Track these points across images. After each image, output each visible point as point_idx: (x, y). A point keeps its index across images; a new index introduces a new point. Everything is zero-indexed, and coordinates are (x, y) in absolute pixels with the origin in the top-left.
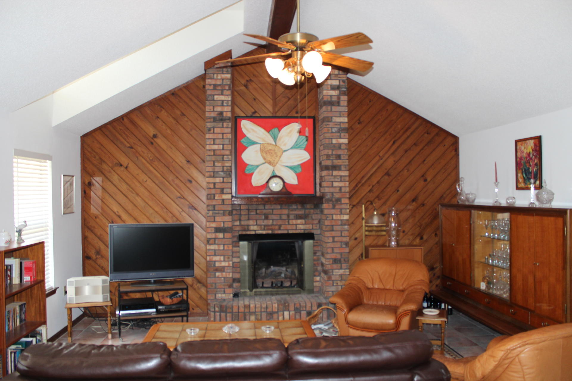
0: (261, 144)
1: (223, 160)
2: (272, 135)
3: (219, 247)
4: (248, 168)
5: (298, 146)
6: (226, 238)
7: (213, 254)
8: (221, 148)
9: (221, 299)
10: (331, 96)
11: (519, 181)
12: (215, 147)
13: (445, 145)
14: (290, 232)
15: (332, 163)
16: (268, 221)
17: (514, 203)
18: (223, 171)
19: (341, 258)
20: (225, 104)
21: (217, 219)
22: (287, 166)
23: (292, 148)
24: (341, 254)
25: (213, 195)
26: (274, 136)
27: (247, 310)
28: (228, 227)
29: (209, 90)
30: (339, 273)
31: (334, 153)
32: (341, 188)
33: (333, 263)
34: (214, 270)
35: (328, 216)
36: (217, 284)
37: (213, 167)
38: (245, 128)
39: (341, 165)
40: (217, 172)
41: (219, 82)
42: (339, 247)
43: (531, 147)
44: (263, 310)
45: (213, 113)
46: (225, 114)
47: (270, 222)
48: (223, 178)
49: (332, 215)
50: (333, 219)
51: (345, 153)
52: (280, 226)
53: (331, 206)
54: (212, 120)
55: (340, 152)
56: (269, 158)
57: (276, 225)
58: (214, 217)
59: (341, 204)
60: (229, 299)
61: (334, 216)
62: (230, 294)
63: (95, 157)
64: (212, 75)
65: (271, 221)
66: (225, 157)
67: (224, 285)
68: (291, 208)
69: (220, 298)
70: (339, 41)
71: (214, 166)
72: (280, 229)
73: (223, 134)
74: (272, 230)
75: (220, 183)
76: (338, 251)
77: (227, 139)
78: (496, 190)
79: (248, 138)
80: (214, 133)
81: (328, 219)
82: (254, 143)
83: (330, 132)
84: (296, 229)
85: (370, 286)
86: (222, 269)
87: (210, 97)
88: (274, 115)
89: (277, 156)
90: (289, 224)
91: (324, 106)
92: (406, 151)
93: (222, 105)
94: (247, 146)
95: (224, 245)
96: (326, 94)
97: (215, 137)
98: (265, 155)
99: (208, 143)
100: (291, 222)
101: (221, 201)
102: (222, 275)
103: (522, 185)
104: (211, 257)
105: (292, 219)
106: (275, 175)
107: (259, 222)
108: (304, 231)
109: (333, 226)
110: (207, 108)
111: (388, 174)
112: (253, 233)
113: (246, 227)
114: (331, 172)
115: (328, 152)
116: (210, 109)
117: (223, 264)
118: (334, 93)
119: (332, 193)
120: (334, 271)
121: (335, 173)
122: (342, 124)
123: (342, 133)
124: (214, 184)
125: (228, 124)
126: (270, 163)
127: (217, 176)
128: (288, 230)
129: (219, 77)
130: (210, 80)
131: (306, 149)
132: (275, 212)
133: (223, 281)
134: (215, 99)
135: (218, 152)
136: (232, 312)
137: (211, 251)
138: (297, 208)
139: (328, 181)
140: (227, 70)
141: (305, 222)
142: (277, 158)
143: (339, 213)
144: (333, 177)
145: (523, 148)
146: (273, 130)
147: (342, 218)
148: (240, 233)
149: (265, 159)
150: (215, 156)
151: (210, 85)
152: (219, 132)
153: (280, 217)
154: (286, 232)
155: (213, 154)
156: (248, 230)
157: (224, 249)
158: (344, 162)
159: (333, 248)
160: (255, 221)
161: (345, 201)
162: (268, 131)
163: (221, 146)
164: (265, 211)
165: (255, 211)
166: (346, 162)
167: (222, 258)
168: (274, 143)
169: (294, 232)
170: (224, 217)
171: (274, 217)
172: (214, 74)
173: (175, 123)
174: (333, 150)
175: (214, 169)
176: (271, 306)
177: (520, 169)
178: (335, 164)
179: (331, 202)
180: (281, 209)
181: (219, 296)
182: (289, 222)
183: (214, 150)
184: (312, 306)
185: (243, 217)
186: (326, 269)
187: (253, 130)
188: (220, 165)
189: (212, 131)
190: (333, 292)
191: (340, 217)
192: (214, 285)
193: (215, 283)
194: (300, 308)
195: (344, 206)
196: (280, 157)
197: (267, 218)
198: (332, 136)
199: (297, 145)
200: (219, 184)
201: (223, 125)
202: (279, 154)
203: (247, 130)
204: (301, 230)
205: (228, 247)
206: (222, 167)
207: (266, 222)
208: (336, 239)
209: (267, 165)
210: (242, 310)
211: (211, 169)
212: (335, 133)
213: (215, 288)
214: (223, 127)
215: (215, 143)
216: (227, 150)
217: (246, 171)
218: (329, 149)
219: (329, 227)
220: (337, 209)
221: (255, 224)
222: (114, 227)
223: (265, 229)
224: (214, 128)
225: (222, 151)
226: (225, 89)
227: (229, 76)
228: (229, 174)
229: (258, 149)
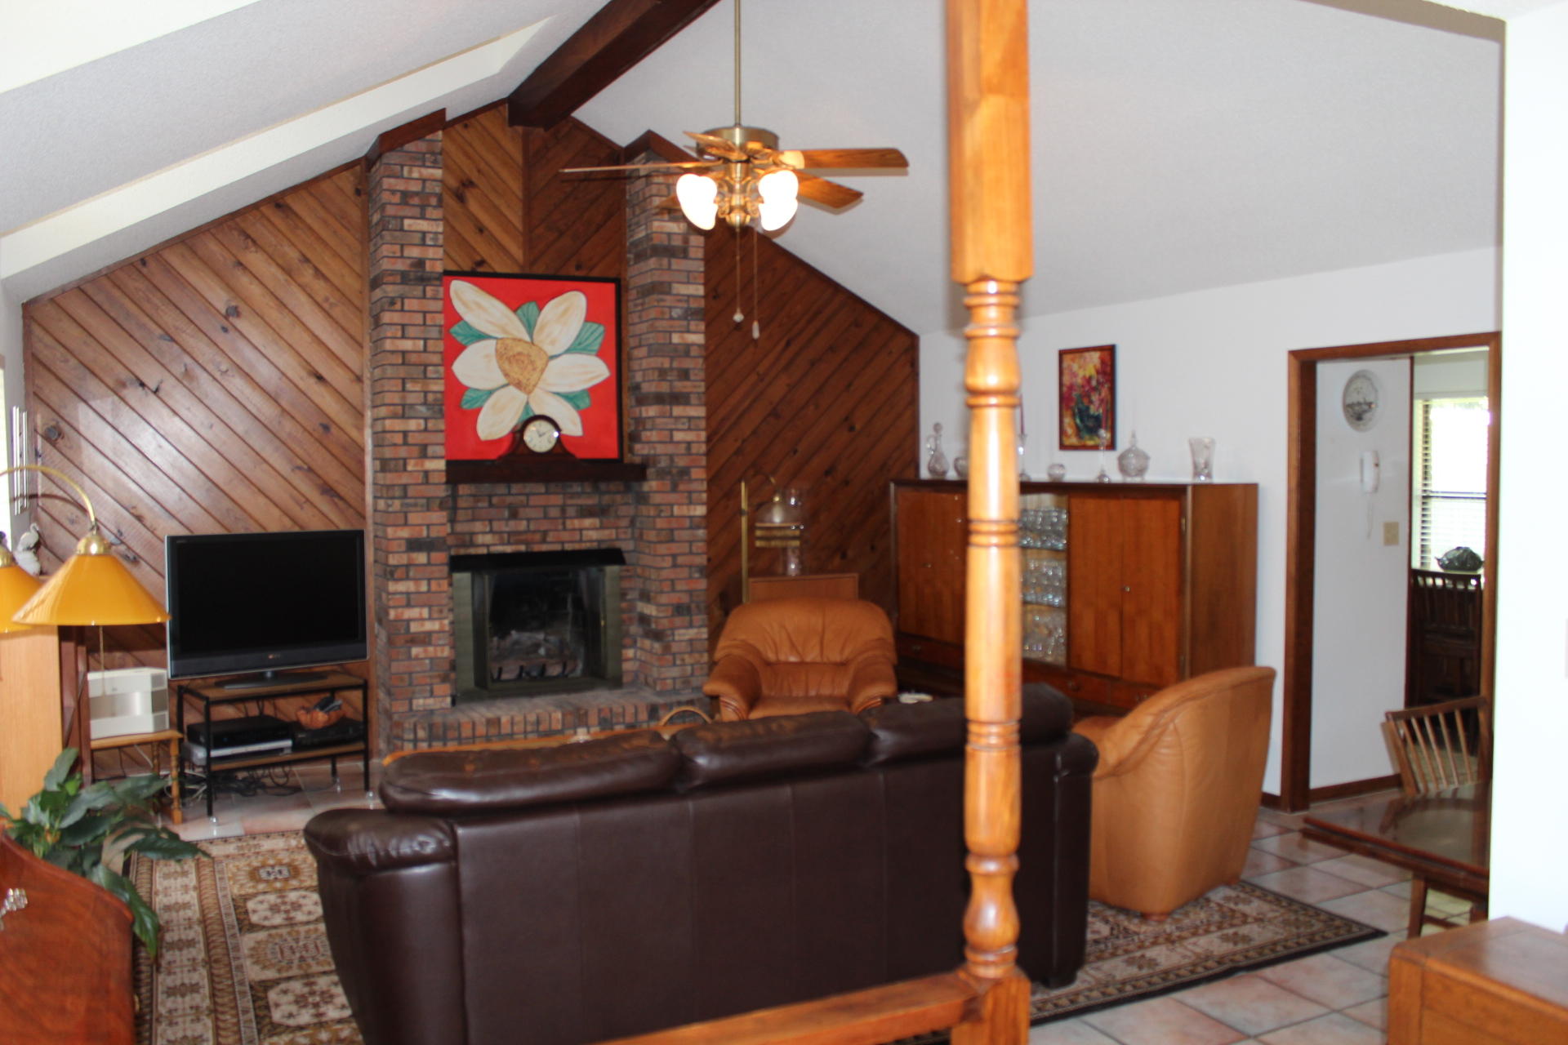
0: (496, 339)
1: (426, 377)
2: (524, 320)
3: (417, 586)
4: (468, 395)
5: (582, 346)
6: (436, 565)
7: (404, 602)
8: (421, 348)
9: (425, 710)
10: (669, 235)
11: (1066, 432)
12: (407, 345)
13: (891, 353)
14: (568, 547)
15: (671, 387)
16: (517, 522)
17: (1063, 475)
18: (425, 403)
19: (692, 601)
20: (429, 242)
21: (414, 518)
22: (558, 394)
23: (568, 351)
24: (690, 592)
25: (401, 462)
26: (528, 320)
27: (493, 731)
28: (438, 538)
29: (390, 204)
30: (687, 637)
31: (675, 365)
32: (689, 444)
33: (673, 616)
34: (407, 642)
35: (663, 508)
36: (414, 675)
37: (401, 394)
38: (460, 299)
39: (690, 393)
40: (412, 406)
41: (415, 187)
42: (685, 579)
43: (1095, 366)
44: (529, 728)
45: (400, 261)
46: (428, 266)
47: (523, 525)
48: (426, 419)
49: (672, 505)
50: (672, 515)
51: (696, 365)
52: (545, 533)
53: (667, 483)
54: (398, 279)
55: (688, 364)
56: (516, 371)
57: (534, 532)
58: (406, 513)
59: (690, 481)
60: (442, 709)
61: (676, 509)
62: (445, 696)
63: (66, 361)
64: (399, 167)
65: (524, 523)
66: (430, 368)
67: (431, 677)
68: (569, 490)
69: (421, 709)
70: (840, 156)
71: (404, 390)
72: (544, 541)
73: (425, 313)
74: (527, 543)
75: (419, 431)
76: (684, 587)
77: (435, 326)
78: (1021, 450)
79: (467, 324)
80: (402, 310)
81: (663, 514)
82: (481, 337)
83: (667, 316)
84: (581, 541)
85: (771, 656)
86: (425, 639)
87: (393, 222)
88: (527, 271)
89: (534, 369)
90: (565, 529)
91: (651, 256)
92: (813, 364)
93: (423, 244)
94: (464, 343)
95: (429, 580)
96: (659, 230)
97: (406, 321)
98: (506, 366)
99: (389, 335)
100: (569, 523)
101: (422, 474)
102: (426, 651)
103: (1074, 441)
104: (400, 610)
105: (571, 518)
106: (531, 415)
107: (496, 526)
109: (672, 530)
110: (386, 250)
111: (774, 413)
112: (484, 551)
113: (467, 538)
114: (668, 407)
115: (662, 364)
116: (394, 253)
117: (429, 626)
118: (677, 228)
119: (671, 457)
120: (677, 632)
121: (678, 411)
122: (691, 300)
123: (692, 320)
124: (405, 433)
125: (437, 291)
126: (519, 385)
127: (412, 414)
128: (563, 543)
129: (415, 175)
130: (392, 181)
131: (600, 354)
132: (534, 500)
133: (428, 667)
134: (406, 228)
135: (413, 358)
137: (398, 596)
138: (583, 493)
139: (661, 430)
140: (433, 158)
141: (601, 522)
142: (536, 375)
143: (686, 501)
144: (672, 420)
145: (1075, 367)
146: (525, 307)
147: (692, 513)
148: (453, 552)
149: (506, 375)
150: (406, 367)
151: (393, 192)
152: (416, 308)
153: (545, 513)
154: (557, 547)
155: (400, 361)
156: (472, 545)
157: (429, 591)
158: (695, 387)
159: (673, 581)
160: (487, 523)
161: (699, 474)
162: (515, 310)
163: (421, 343)
164: (509, 499)
165: (487, 498)
166: (700, 386)
167: (425, 612)
168: (527, 338)
169: (577, 547)
170: (428, 514)
171: (532, 513)
172: (402, 166)
173: (286, 280)
174: (672, 359)
175: (404, 398)
176: (547, 718)
177: (1068, 407)
178: (676, 390)
179: (669, 477)
180: (547, 493)
181: (419, 703)
182: (564, 524)
183: (404, 353)
184: (636, 713)
185: (461, 515)
186: (660, 628)
187: (479, 305)
188: (418, 387)
189: (398, 306)
190: (674, 679)
191: (689, 510)
192: (406, 676)
193: (410, 673)
194: (612, 718)
195: (695, 486)
196: (543, 371)
197: (514, 515)
198: (671, 327)
199: (580, 344)
200: (417, 434)
201: (424, 292)
202: (539, 364)
203: (465, 304)
204: (591, 541)
205: (439, 585)
206: (422, 394)
207: (513, 525)
208: (680, 560)
209: (511, 388)
211: (396, 399)
212: (679, 318)
213: (411, 684)
214: (424, 297)
215: (407, 335)
216: (434, 353)
217: (463, 402)
218: (663, 356)
219: (664, 532)
220: (682, 492)
221: (488, 529)
222: (179, 542)
223: (512, 541)
224: (403, 298)
225: (424, 356)
226: (429, 206)
227: (438, 173)
228: (441, 410)
229: (492, 351)
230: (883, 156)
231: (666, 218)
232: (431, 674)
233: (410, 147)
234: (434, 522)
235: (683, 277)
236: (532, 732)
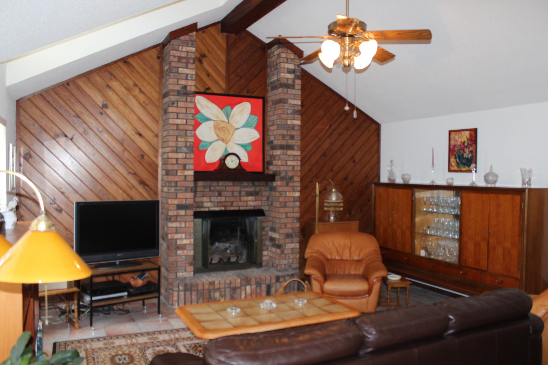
0: (214, 120)
1: (186, 135)
2: (225, 113)
3: (180, 224)
4: (202, 144)
5: (248, 125)
6: (188, 216)
7: (175, 231)
8: (185, 123)
9: (182, 278)
10: (287, 79)
11: (451, 165)
12: (179, 121)
13: (370, 131)
14: (242, 208)
15: (287, 142)
16: (221, 198)
18: (186, 147)
19: (293, 232)
20: (189, 78)
21: (180, 195)
22: (239, 144)
23: (243, 127)
24: (292, 228)
25: (175, 171)
26: (227, 113)
27: (211, 287)
28: (189, 204)
29: (174, 61)
30: (291, 247)
31: (289, 133)
32: (293, 166)
33: (285, 238)
34: (175, 248)
35: (282, 193)
36: (178, 263)
37: (176, 142)
38: (199, 104)
39: (294, 145)
40: (180, 147)
41: (184, 55)
42: (291, 223)
44: (227, 286)
45: (177, 86)
46: (188, 88)
47: (223, 199)
48: (186, 153)
49: (286, 192)
50: (286, 196)
51: (297, 133)
52: (232, 202)
53: (284, 183)
54: (176, 93)
55: (294, 133)
56: (222, 135)
57: (228, 202)
58: (176, 194)
59: (294, 182)
60: (190, 277)
61: (288, 193)
62: (191, 272)
63: (34, 125)
64: (177, 46)
65: (224, 198)
66: (188, 132)
68: (242, 185)
69: (181, 277)
70: (399, 34)
71: (177, 141)
72: (232, 206)
73: (186, 108)
74: (225, 206)
75: (182, 158)
76: (290, 226)
77: (191, 114)
78: (432, 171)
79: (202, 114)
80: (177, 107)
81: (282, 196)
82: (208, 119)
83: (286, 113)
84: (247, 206)
86: (182, 247)
87: (174, 69)
88: (227, 93)
89: (229, 134)
90: (240, 201)
91: (280, 88)
92: (340, 135)
93: (187, 79)
94: (201, 122)
95: (185, 222)
96: (283, 77)
97: (179, 111)
98: (218, 132)
99: (171, 117)
100: (242, 199)
101: (183, 177)
102: (183, 252)
103: (456, 168)
104: (173, 235)
105: (243, 196)
106: (227, 153)
107: (213, 199)
108: (254, 208)
109: (286, 202)
110: (171, 81)
111: (324, 155)
112: (207, 210)
113: (200, 204)
114: (285, 151)
115: (284, 132)
116: (174, 82)
117: (185, 242)
118: (290, 76)
119: (286, 172)
120: (287, 245)
121: (289, 152)
122: (296, 106)
123: (296, 115)
124: (177, 159)
125: (192, 99)
126: (223, 140)
127: (180, 151)
128: (239, 207)
129: (184, 50)
130: (174, 52)
131: (256, 128)
132: (228, 188)
133: (184, 259)
134: (180, 72)
135: (181, 127)
136: (197, 290)
137: (172, 229)
138: (248, 186)
139: (283, 160)
140: (192, 43)
141: (255, 198)
142: (230, 136)
143: (292, 190)
144: (287, 156)
145: (457, 137)
146: (226, 108)
147: (294, 195)
148: (195, 210)
149: (218, 136)
150: (178, 131)
151: (175, 56)
152: (183, 106)
153: (233, 194)
154: (237, 208)
155: (176, 128)
156: (202, 207)
157: (185, 227)
158: (296, 142)
159: (286, 224)
160: (209, 198)
161: (297, 179)
162: (222, 109)
163: (185, 121)
164: (218, 188)
165: (209, 187)
166: (298, 142)
167: (184, 236)
168: (227, 121)
169: (245, 208)
170: (186, 194)
171: (227, 194)
172: (179, 46)
173: (127, 94)
174: (287, 131)
175: (177, 144)
176: (234, 281)
177: (453, 154)
178: (289, 144)
179: (285, 180)
180: (234, 186)
181: (180, 274)
182: (240, 199)
183: (177, 125)
184: (271, 280)
185: (198, 194)
186: (280, 243)
187: (207, 107)
188: (183, 140)
189: (175, 105)
190: (285, 265)
191: (293, 194)
192: (175, 263)
193: (177, 262)
194: (260, 282)
195: (296, 184)
196: (233, 134)
197: (220, 195)
198: (288, 117)
199: (248, 124)
200: (182, 160)
201: (187, 99)
202: (231, 131)
203: (201, 106)
204: (251, 206)
205: (190, 224)
206: (185, 143)
207: (219, 199)
208: (289, 215)
209: (220, 142)
210: (207, 287)
211: (174, 144)
212: (290, 114)
213: (177, 267)
214: (186, 101)
215: (179, 117)
216: (190, 125)
217: (200, 147)
218: (284, 129)
219: (283, 203)
220: (290, 186)
221: (209, 200)
222: (80, 204)
223: (219, 205)
224: (177, 102)
225: (186, 126)
226: (190, 63)
227: (193, 49)
228: (192, 150)
229: (212, 125)
230: (421, 33)
231: (286, 72)
232: (185, 262)
233: (182, 38)
234: (187, 197)
235: (292, 97)
236: (228, 288)
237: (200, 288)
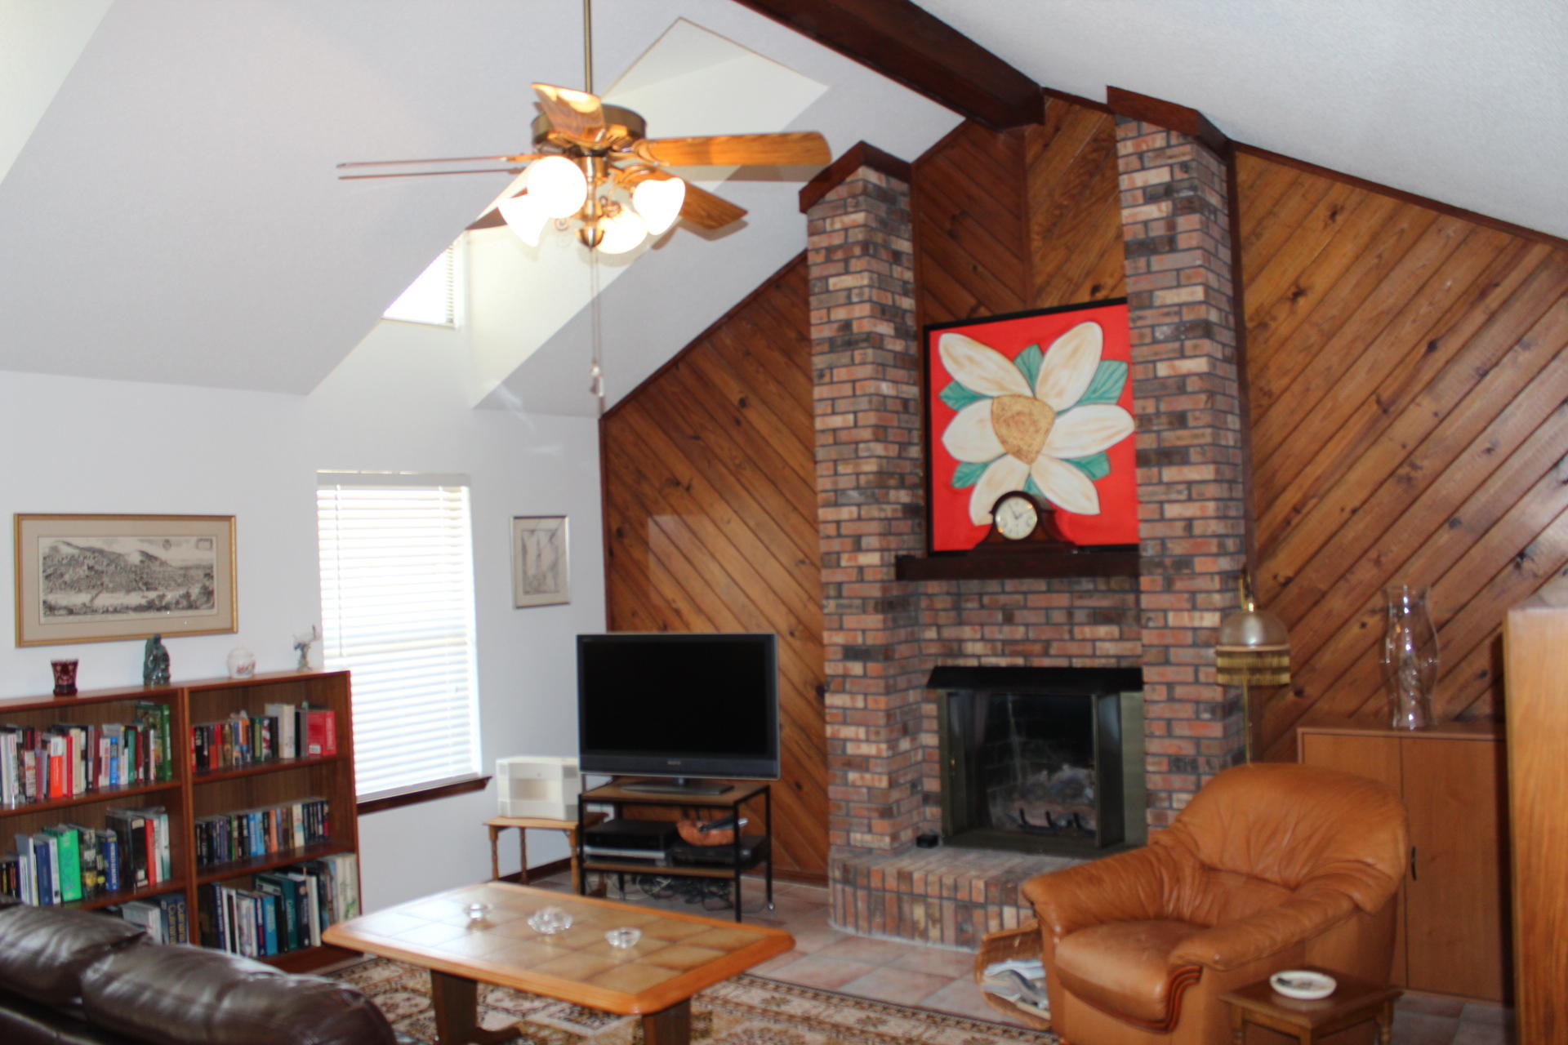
0: (992, 398)
1: (857, 457)
2: (1025, 370)
3: (853, 700)
4: (960, 471)
5: (1097, 394)
6: (872, 678)
7: (840, 719)
8: (851, 423)
9: (863, 847)
10: (1146, 224)
12: (837, 421)
14: (1077, 663)
15: (1159, 439)
16: (1014, 628)
18: (857, 488)
19: (1199, 753)
20: (855, 299)
21: (850, 621)
22: (1067, 460)
23: (1080, 403)
24: (1197, 741)
25: (835, 557)
26: (1029, 370)
28: (873, 646)
31: (1163, 407)
32: (1189, 522)
34: (843, 765)
36: (851, 805)
37: (833, 479)
38: (951, 356)
39: (1187, 447)
40: (844, 491)
41: (837, 240)
42: (1188, 720)
45: (826, 327)
46: (855, 327)
47: (1019, 632)
48: (859, 505)
49: (1165, 611)
50: (1166, 627)
54: (826, 347)
55: (1182, 404)
56: (1015, 438)
57: (1035, 641)
58: (841, 615)
59: (1194, 575)
60: (880, 849)
61: (1171, 615)
62: (883, 835)
64: (821, 222)
65: (1022, 629)
66: (861, 446)
67: (869, 809)
68: (1077, 588)
69: (859, 844)
71: (836, 474)
72: (1046, 653)
73: (854, 382)
74: (1026, 655)
75: (852, 520)
76: (1187, 733)
79: (958, 385)
80: (832, 383)
81: (1152, 624)
82: (975, 397)
83: (1148, 340)
84: (1094, 656)
86: (861, 764)
87: (819, 284)
89: (1037, 431)
90: (1072, 639)
91: (1126, 259)
93: (850, 303)
94: (955, 408)
95: (866, 695)
96: (1131, 220)
97: (835, 395)
98: (1004, 431)
99: (820, 412)
100: (1077, 630)
101: (855, 571)
102: (862, 778)
104: (836, 727)
105: (1082, 624)
107: (989, 632)
108: (1119, 662)
109: (1167, 647)
110: (815, 317)
112: (973, 662)
113: (955, 646)
114: (1155, 470)
115: (1144, 408)
116: (821, 319)
117: (866, 749)
118: (1156, 211)
119: (1163, 541)
120: (1175, 796)
121: (1170, 474)
122: (1185, 310)
123: (1188, 339)
124: (838, 523)
125: (865, 354)
126: (1018, 453)
127: (845, 500)
128: (1070, 657)
129: (838, 226)
130: (816, 239)
131: (1122, 402)
132: (1033, 600)
133: (865, 797)
134: (831, 288)
135: (843, 436)
137: (835, 711)
138: (1096, 590)
140: (855, 201)
141: (1120, 632)
142: (1039, 439)
143: (1188, 606)
144: (1161, 489)
146: (1025, 353)
147: (1197, 624)
149: (1003, 442)
150: (837, 447)
151: (818, 251)
152: (845, 377)
153: (1047, 617)
154: (1062, 663)
155: (832, 441)
156: (961, 654)
157: (865, 708)
158: (1196, 436)
159: (1169, 722)
160: (978, 628)
162: (1011, 359)
163: (851, 417)
164: (1003, 599)
165: (976, 597)
166: (1203, 435)
167: (862, 732)
168: (1028, 393)
169: (1090, 663)
170: (864, 616)
171: (1032, 617)
172: (824, 220)
174: (1158, 399)
175: (835, 483)
176: (967, 884)
178: (1167, 444)
179: (1160, 571)
180: (1049, 591)
181: (857, 837)
182: (1071, 632)
183: (835, 431)
185: (945, 618)
188: (849, 469)
189: (827, 379)
191: (1191, 619)
192: (844, 805)
193: (848, 801)
195: (1201, 583)
196: (1047, 432)
197: (1009, 619)
198: (1156, 354)
199: (1095, 391)
200: (849, 524)
201: (852, 359)
202: (1043, 424)
204: (1108, 656)
206: (854, 477)
207: (1007, 632)
208: (1179, 691)
209: (1010, 458)
210: (891, 883)
211: (828, 484)
212: (1166, 340)
213: (848, 815)
214: (853, 363)
215: (837, 410)
217: (954, 480)
218: (1144, 398)
219: (1154, 651)
220: (1181, 592)
221: (978, 636)
223: (1007, 652)
224: (831, 368)
225: (854, 431)
226: (853, 257)
227: (860, 217)
229: (986, 414)
231: (1141, 201)
232: (869, 805)
233: (831, 196)
234: (869, 627)
235: (1171, 279)
237: (875, 882)
